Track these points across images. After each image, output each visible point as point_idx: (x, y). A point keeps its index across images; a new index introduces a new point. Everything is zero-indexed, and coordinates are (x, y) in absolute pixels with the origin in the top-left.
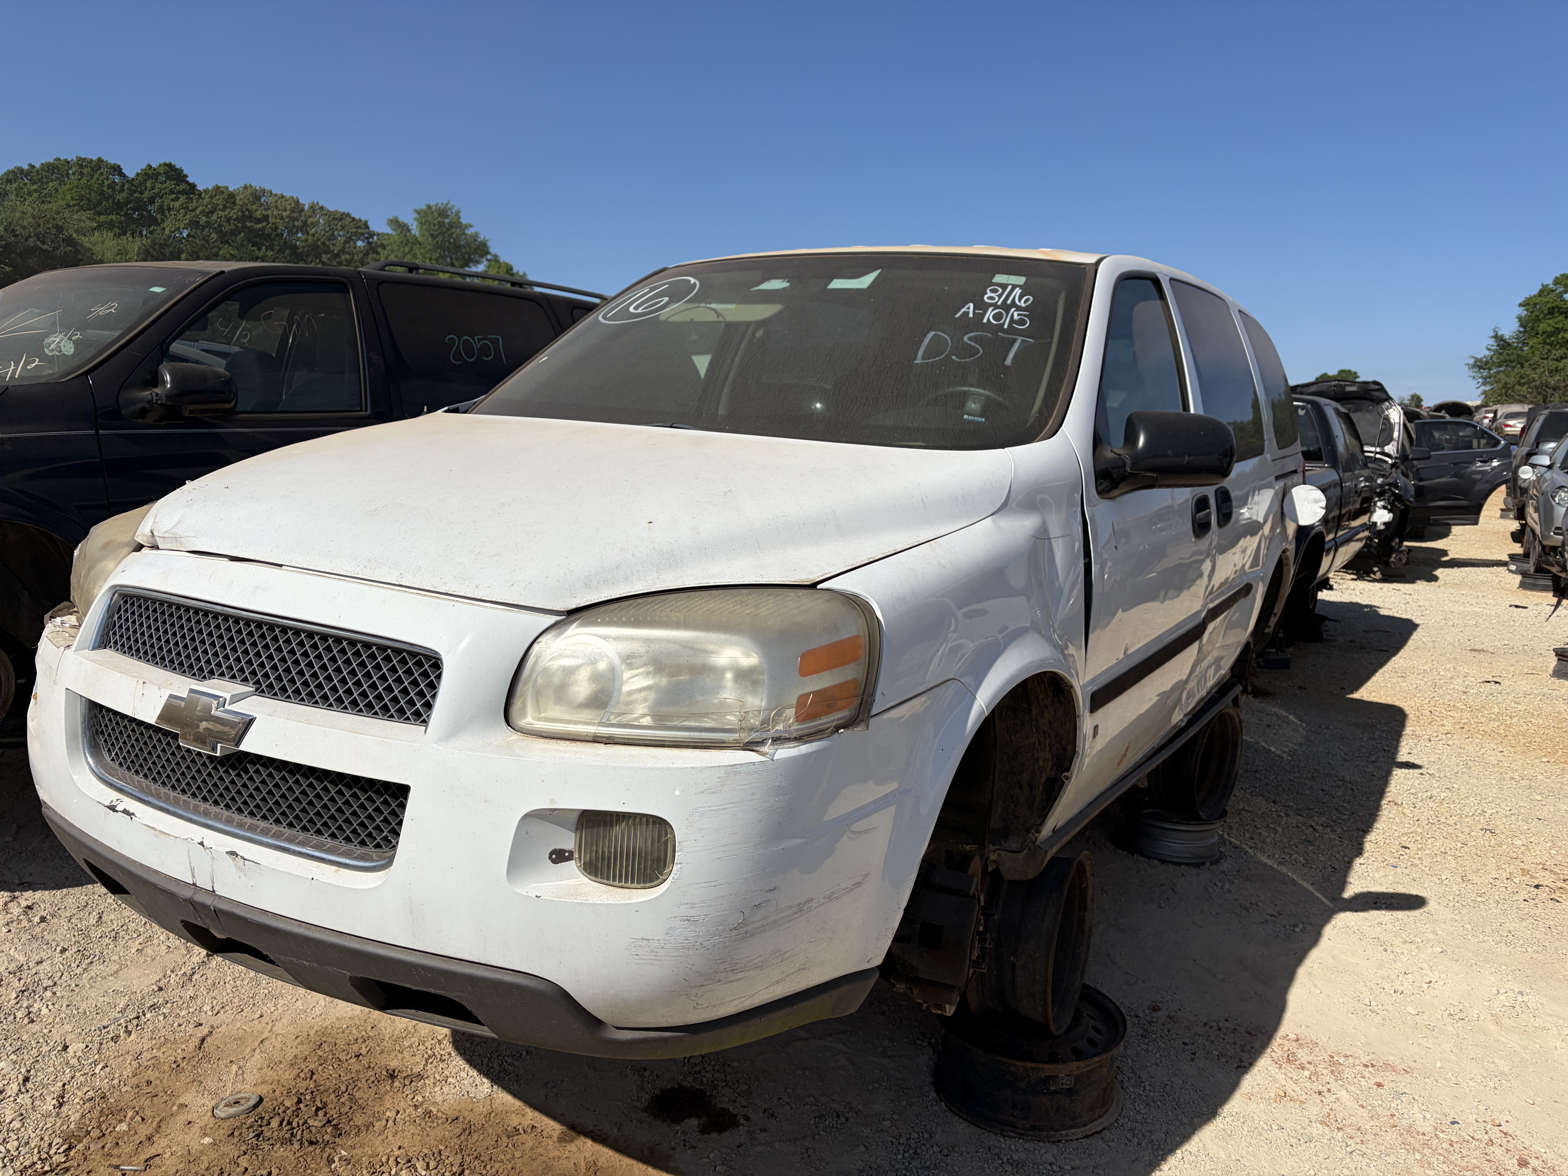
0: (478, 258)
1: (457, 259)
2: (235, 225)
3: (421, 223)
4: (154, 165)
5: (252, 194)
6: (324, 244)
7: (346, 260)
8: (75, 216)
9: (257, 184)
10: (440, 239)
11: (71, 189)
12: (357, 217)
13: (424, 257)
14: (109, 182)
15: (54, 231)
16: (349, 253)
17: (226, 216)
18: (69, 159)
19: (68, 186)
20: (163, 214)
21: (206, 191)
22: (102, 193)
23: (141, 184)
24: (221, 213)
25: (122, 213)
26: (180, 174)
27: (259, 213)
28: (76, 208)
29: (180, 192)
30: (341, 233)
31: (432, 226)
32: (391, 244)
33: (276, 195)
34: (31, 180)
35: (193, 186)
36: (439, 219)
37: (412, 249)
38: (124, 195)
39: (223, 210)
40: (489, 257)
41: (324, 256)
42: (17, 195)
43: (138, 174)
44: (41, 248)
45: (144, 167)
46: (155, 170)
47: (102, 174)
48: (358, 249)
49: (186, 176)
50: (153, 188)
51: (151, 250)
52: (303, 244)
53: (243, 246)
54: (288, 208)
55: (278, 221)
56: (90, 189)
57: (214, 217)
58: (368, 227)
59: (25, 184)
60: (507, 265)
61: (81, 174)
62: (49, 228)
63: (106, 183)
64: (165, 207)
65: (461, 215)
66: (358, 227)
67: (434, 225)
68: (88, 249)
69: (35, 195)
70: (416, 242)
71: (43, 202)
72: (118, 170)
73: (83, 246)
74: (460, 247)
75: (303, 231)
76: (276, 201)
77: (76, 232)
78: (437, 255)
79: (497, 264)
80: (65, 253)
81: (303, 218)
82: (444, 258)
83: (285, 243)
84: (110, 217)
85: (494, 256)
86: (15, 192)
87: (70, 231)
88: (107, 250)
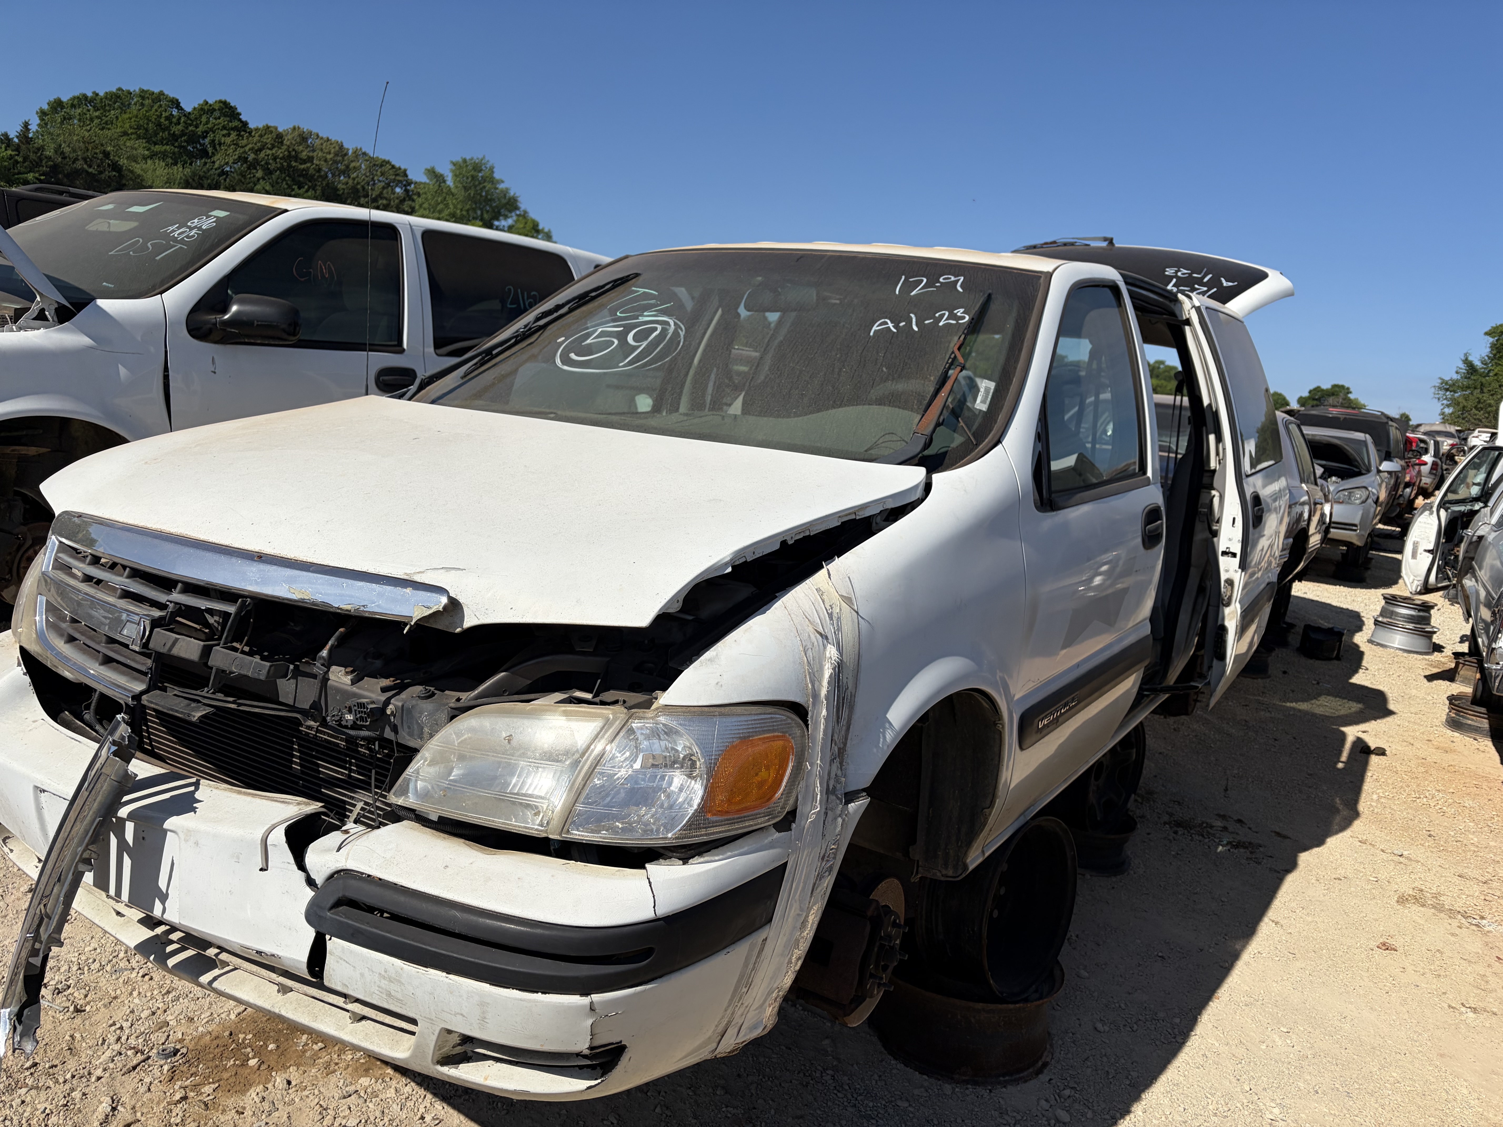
2: (281, 164)
4: (210, 102)
5: (300, 135)
9: (305, 127)
11: (130, 119)
12: (397, 165)
13: (455, 207)
14: (167, 114)
15: (101, 156)
16: (386, 199)
17: (273, 154)
18: (132, 91)
21: (257, 129)
22: (159, 125)
24: (269, 152)
25: (176, 144)
26: (233, 112)
27: (304, 153)
28: (133, 136)
29: (233, 129)
32: (426, 193)
33: (322, 138)
34: (94, 107)
35: (245, 124)
36: (472, 173)
37: (445, 198)
38: (180, 127)
39: (271, 149)
41: (362, 199)
42: (80, 120)
43: (195, 109)
44: (87, 172)
45: (201, 102)
46: (210, 105)
50: (207, 123)
52: (344, 187)
53: (277, 183)
54: (333, 151)
55: (322, 163)
56: (148, 119)
57: (262, 155)
58: (406, 176)
59: (89, 111)
61: (142, 105)
62: (96, 153)
65: (495, 170)
66: (397, 175)
67: (468, 178)
68: (139, 176)
69: (96, 121)
70: (450, 192)
71: (103, 129)
72: (176, 103)
73: (132, 172)
74: (490, 200)
75: (344, 174)
76: (322, 144)
77: (128, 158)
78: (468, 207)
79: (524, 221)
80: (109, 177)
81: (346, 162)
82: (474, 210)
83: (327, 185)
84: (165, 147)
85: (522, 213)
86: (78, 117)
87: (119, 157)
88: (157, 177)
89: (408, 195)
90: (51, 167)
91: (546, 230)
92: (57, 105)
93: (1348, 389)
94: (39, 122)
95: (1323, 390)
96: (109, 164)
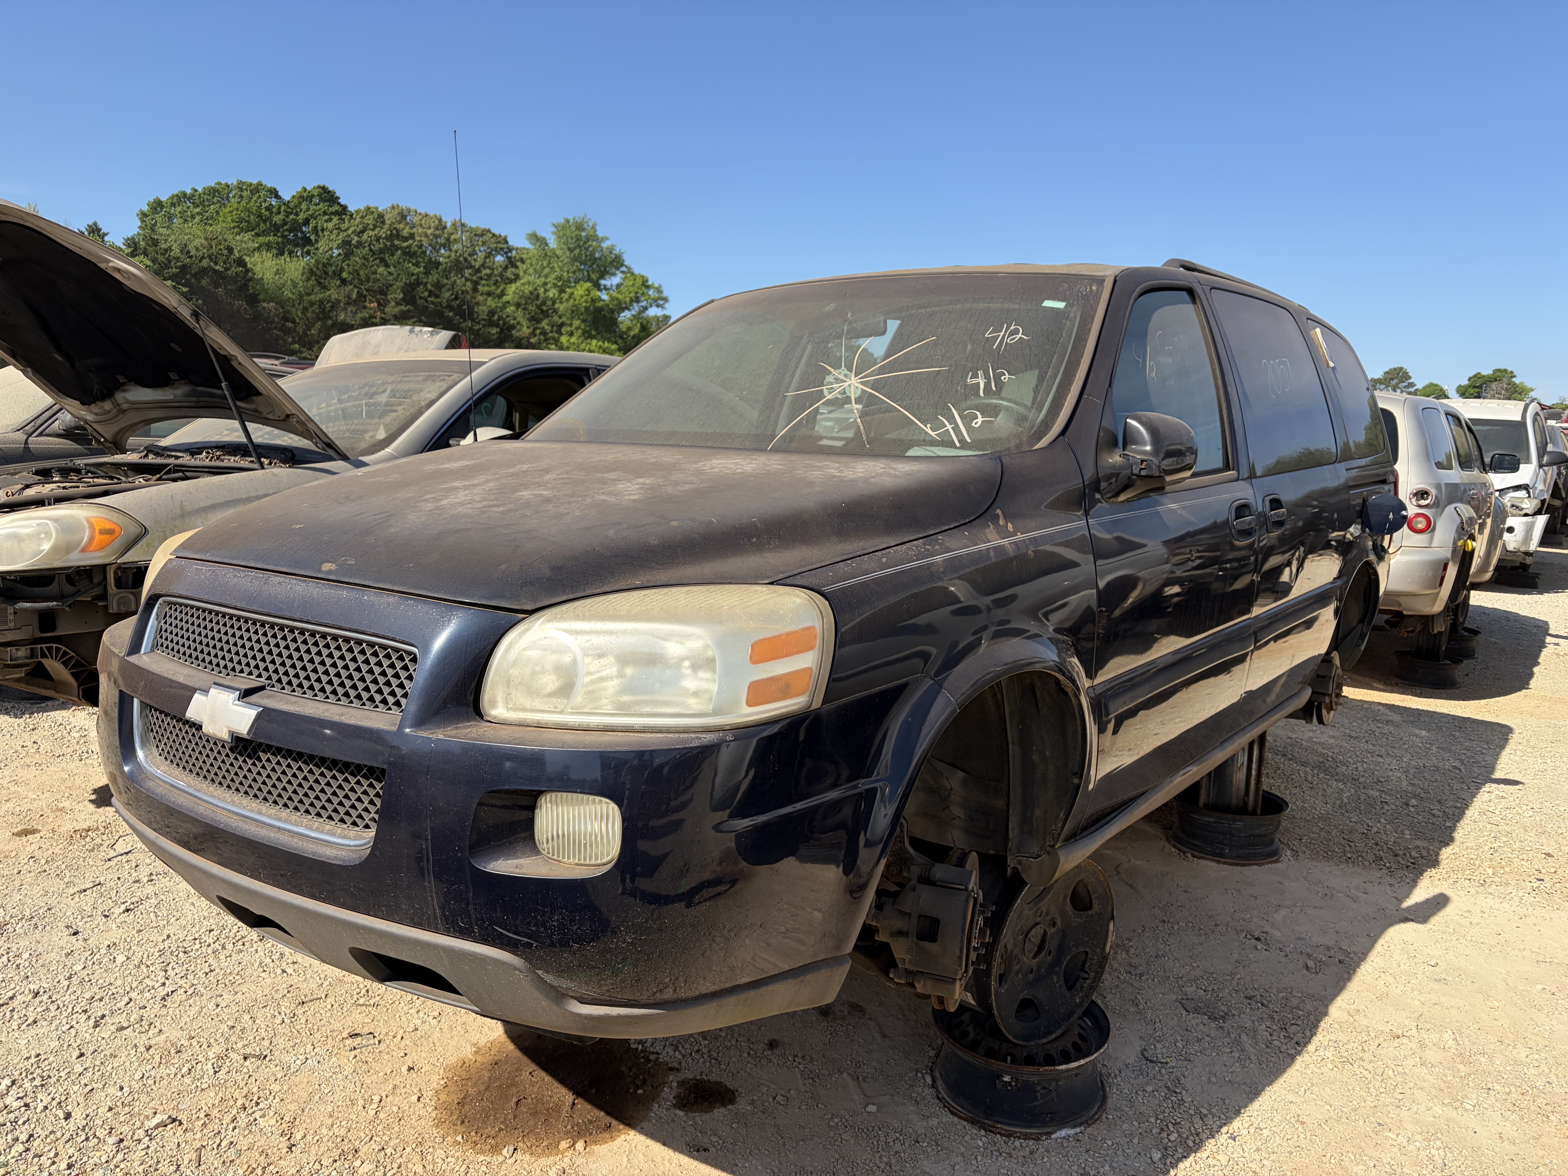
0: (614, 270)
1: (593, 271)
3: (559, 237)
6: (466, 260)
7: (486, 275)
8: (238, 238)
10: (577, 251)
19: (228, 209)
20: (317, 234)
23: (296, 206)
30: (482, 249)
31: (569, 240)
40: (624, 269)
47: (260, 197)
48: (497, 264)
49: (338, 198)
51: (315, 269)
60: (641, 276)
63: (264, 205)
64: (319, 228)
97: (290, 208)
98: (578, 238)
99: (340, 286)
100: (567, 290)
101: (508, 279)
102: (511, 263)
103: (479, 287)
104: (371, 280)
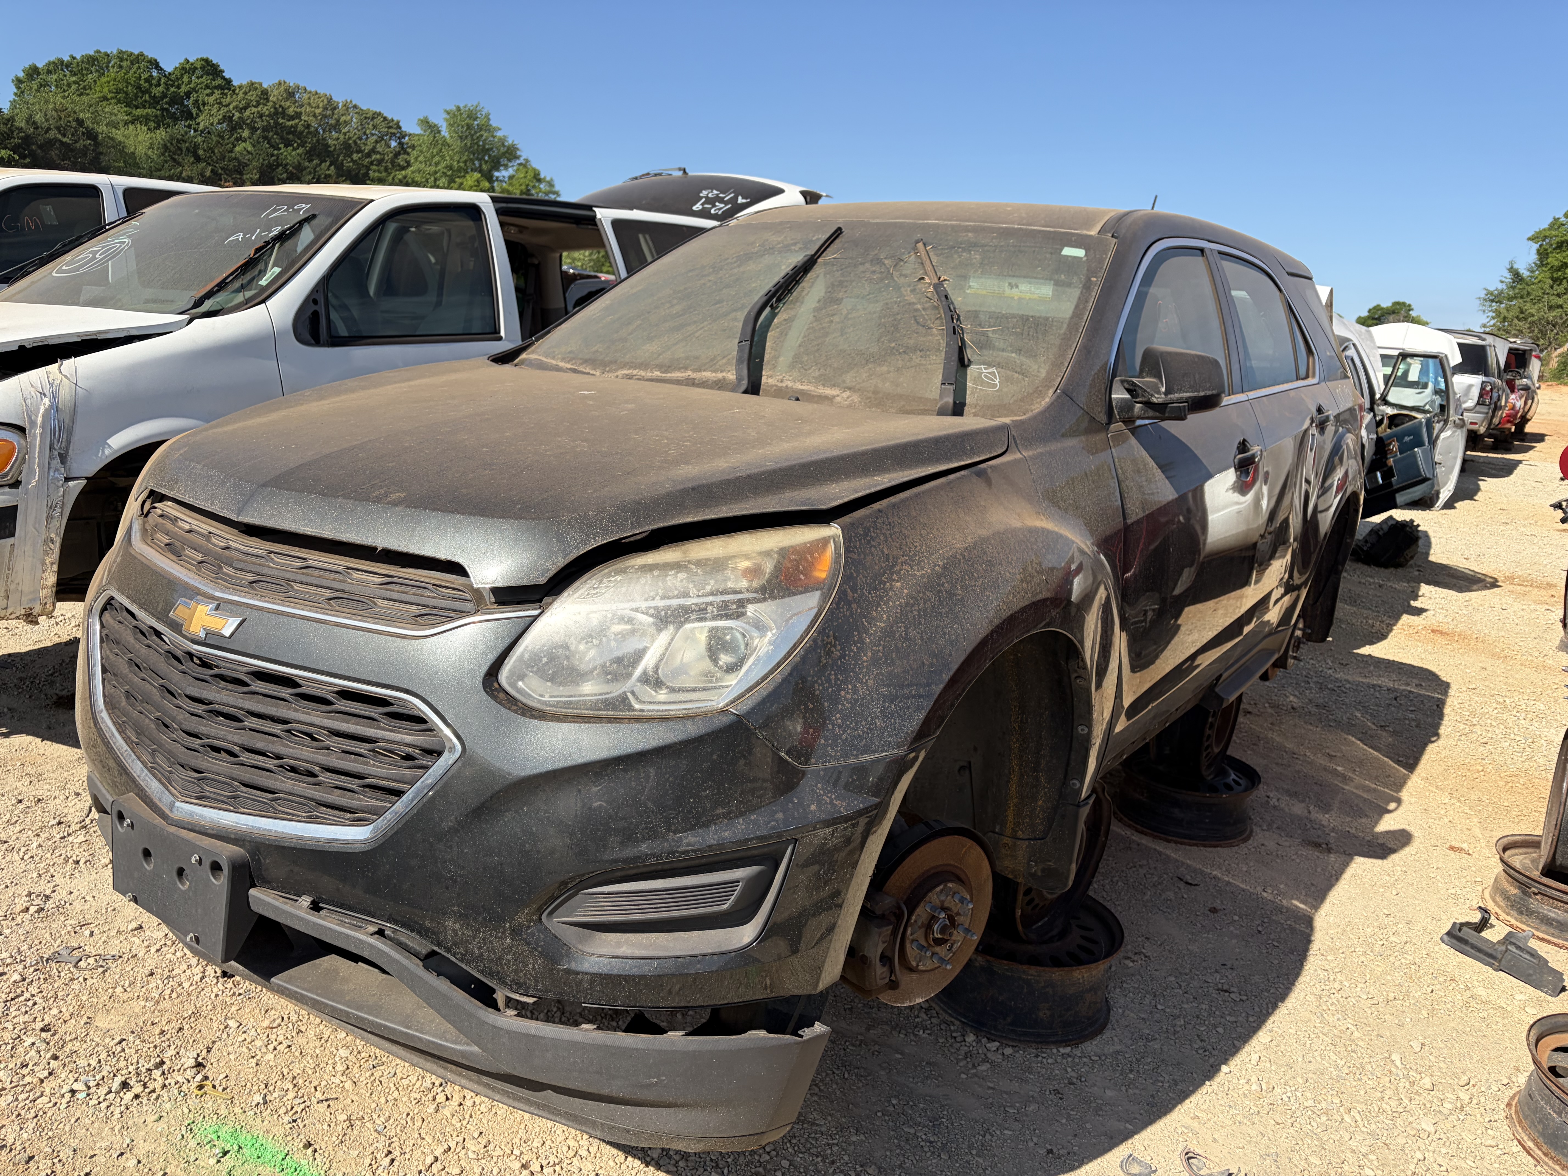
0: (507, 162)
2: (268, 121)
3: (451, 125)
4: (192, 60)
5: (286, 90)
6: (355, 142)
7: (377, 160)
8: (109, 110)
9: (292, 81)
10: (468, 141)
11: (109, 82)
12: (389, 117)
13: (452, 159)
14: (146, 76)
15: (74, 124)
16: (380, 153)
17: (258, 112)
18: (109, 52)
19: (106, 79)
20: (198, 108)
21: (241, 87)
22: (139, 87)
23: (178, 79)
24: (254, 110)
25: (158, 107)
26: (216, 69)
27: (291, 109)
28: (113, 101)
29: (216, 87)
30: (373, 132)
31: (460, 128)
32: (420, 146)
33: (310, 92)
34: (71, 72)
35: (229, 82)
36: (468, 121)
37: (441, 150)
38: (161, 89)
39: (255, 107)
40: (518, 162)
41: (355, 155)
42: (57, 86)
43: (175, 68)
44: (61, 141)
45: (182, 61)
46: (192, 64)
47: (139, 67)
48: (388, 149)
49: (222, 71)
50: (190, 82)
52: (335, 142)
53: (259, 143)
54: (321, 105)
55: (311, 118)
56: (127, 82)
57: (247, 113)
58: (400, 128)
59: (65, 76)
60: (534, 170)
61: (121, 67)
62: (69, 122)
63: (143, 76)
64: (201, 102)
65: (490, 117)
66: (390, 127)
67: (463, 127)
68: (120, 142)
69: (74, 87)
70: (445, 144)
71: (82, 94)
72: (156, 64)
73: (112, 139)
74: (488, 150)
75: (335, 129)
76: (309, 98)
77: (107, 125)
78: (465, 158)
79: (524, 170)
80: (84, 146)
81: (336, 116)
82: (472, 161)
83: (318, 141)
84: (146, 111)
85: (524, 162)
86: (55, 83)
87: (98, 124)
88: (139, 142)
89: (403, 148)
90: (22, 138)
91: (548, 179)
92: (32, 72)
93: (1409, 306)
94: (16, 90)
95: (1383, 309)
96: (83, 133)
97: (171, 80)
98: (469, 127)
99: (193, 163)
100: (457, 180)
101: (399, 165)
102: (403, 149)
103: (371, 172)
104: (226, 159)
